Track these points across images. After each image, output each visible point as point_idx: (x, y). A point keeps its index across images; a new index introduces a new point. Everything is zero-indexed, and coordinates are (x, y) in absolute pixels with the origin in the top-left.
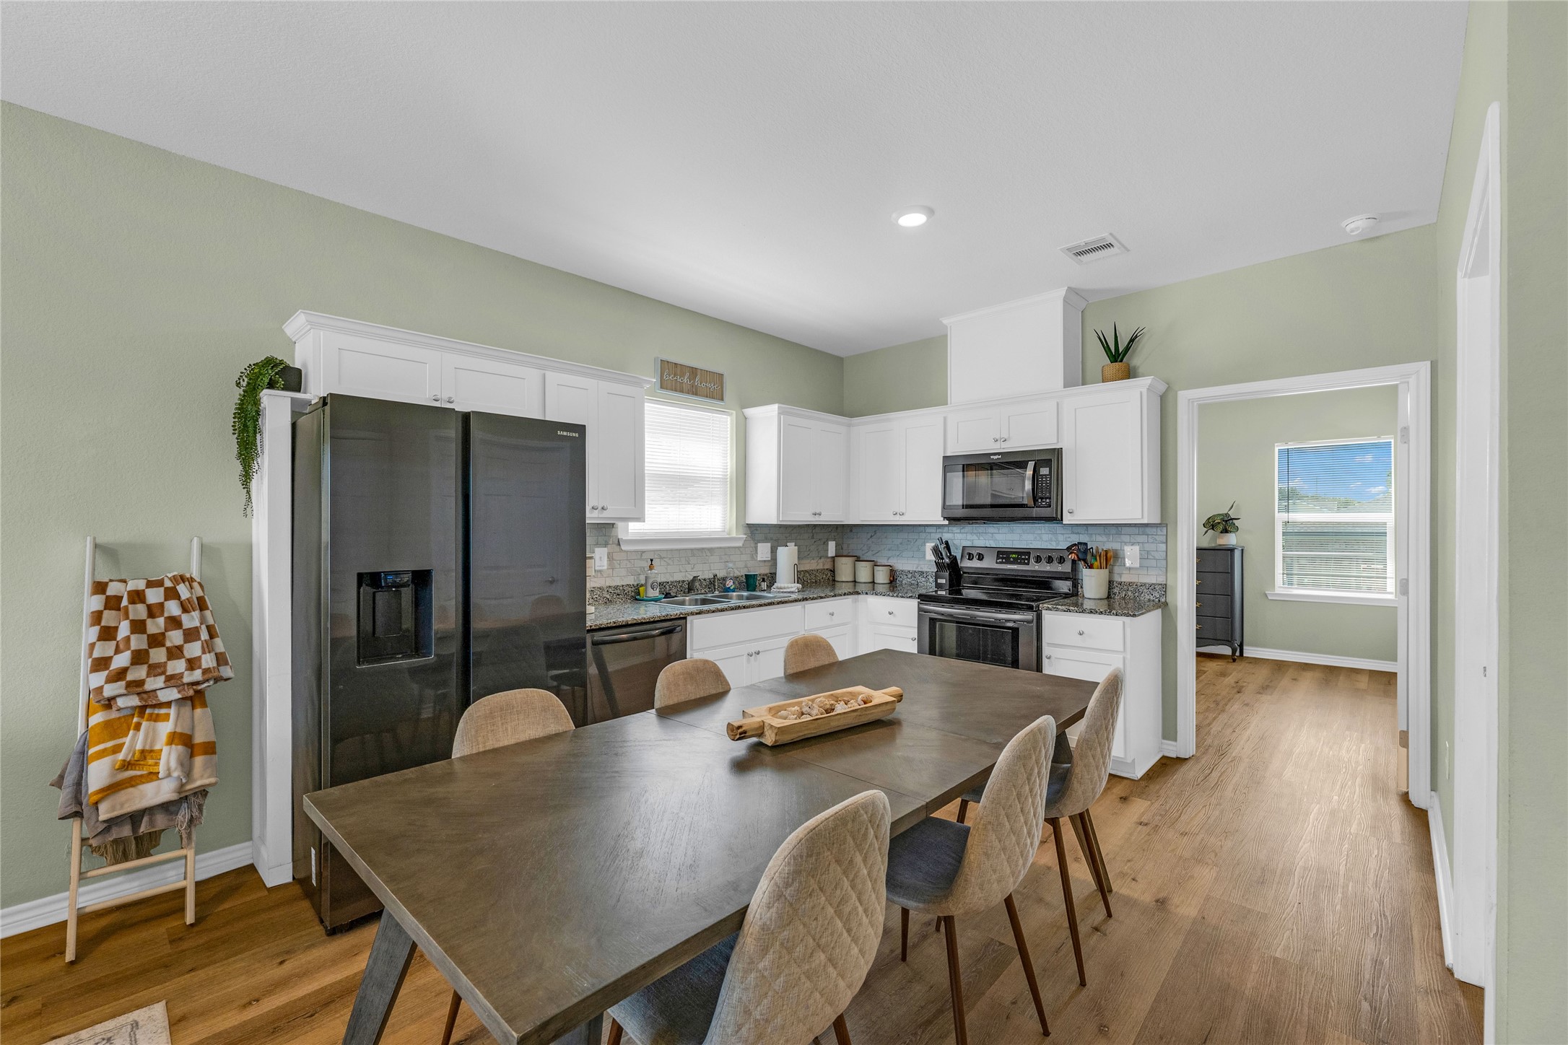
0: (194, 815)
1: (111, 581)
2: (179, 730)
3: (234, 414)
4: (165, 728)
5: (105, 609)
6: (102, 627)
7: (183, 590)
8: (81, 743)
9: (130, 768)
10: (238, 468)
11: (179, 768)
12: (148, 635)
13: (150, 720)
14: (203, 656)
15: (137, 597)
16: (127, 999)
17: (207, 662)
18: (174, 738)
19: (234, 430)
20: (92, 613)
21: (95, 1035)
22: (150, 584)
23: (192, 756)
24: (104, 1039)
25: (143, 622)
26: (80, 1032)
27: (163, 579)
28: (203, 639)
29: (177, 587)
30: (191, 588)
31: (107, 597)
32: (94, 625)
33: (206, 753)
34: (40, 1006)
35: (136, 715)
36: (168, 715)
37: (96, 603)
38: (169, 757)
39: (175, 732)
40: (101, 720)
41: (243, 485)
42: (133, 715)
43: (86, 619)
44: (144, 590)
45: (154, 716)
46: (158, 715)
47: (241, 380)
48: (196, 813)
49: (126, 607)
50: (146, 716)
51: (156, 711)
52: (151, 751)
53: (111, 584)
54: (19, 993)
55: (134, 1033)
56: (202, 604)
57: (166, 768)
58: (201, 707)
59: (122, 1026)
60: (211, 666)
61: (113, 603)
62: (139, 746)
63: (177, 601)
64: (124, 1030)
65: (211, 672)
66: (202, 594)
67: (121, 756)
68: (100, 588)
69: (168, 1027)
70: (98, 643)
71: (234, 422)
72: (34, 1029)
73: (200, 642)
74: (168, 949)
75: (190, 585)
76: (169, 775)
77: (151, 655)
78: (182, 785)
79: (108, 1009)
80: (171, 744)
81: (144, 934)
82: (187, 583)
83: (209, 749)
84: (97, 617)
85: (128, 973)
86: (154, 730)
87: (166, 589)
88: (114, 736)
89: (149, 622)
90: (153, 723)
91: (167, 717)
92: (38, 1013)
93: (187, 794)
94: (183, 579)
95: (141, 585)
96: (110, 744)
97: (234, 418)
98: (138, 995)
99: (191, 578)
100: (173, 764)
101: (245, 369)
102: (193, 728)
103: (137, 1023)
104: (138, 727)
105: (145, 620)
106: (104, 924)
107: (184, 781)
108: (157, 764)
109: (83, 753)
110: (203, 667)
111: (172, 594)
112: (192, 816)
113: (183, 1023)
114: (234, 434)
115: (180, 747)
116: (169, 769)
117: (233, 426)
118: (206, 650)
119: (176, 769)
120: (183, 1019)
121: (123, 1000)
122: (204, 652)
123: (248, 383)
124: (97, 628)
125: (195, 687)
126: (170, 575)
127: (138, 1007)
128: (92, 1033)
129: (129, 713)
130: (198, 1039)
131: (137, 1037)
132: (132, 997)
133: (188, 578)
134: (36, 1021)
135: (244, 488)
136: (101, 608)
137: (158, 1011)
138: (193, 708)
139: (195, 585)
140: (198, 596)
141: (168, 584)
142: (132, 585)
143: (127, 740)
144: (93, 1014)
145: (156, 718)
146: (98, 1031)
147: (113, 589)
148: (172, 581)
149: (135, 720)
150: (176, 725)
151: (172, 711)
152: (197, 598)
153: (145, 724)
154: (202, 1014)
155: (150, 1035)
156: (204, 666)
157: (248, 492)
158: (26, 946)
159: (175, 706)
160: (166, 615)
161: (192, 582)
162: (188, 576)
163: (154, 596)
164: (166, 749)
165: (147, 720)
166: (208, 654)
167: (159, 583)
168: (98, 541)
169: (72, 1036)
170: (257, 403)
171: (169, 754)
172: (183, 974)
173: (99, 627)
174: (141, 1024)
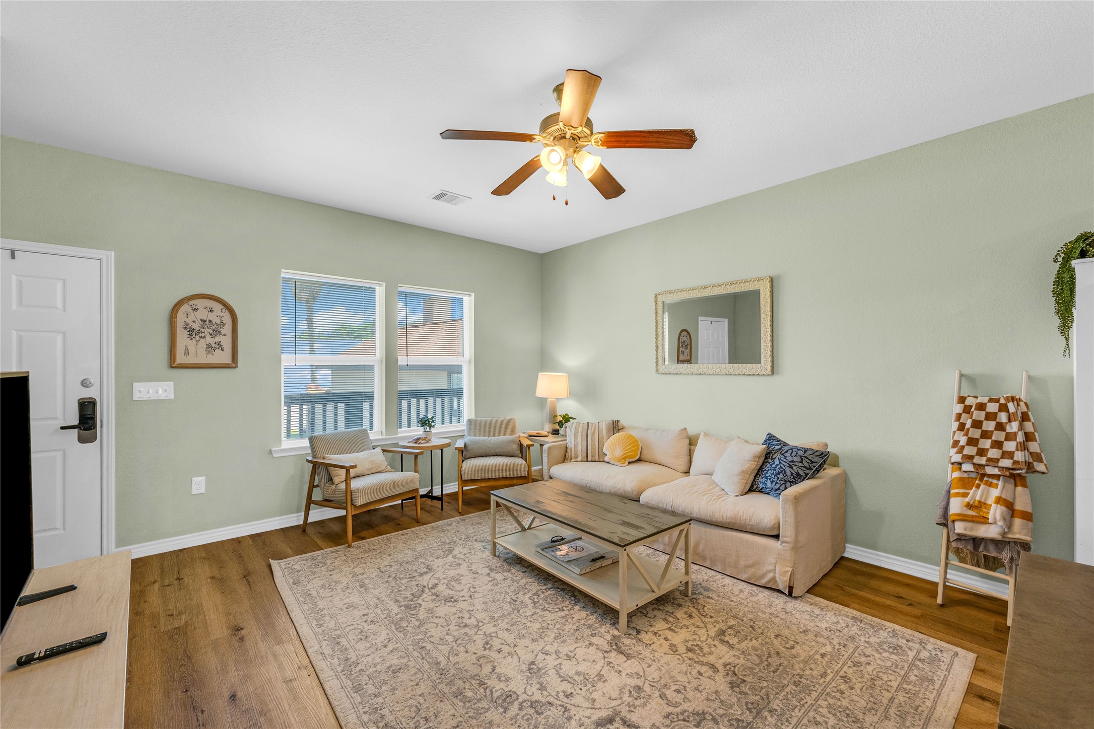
0: (1014, 556)
1: (969, 396)
2: (1003, 496)
3: (1054, 282)
4: (995, 493)
5: (963, 413)
6: (960, 423)
7: (1011, 407)
8: (949, 486)
9: (971, 509)
10: (1057, 321)
11: (1002, 521)
12: (982, 430)
13: (986, 485)
14: (1016, 452)
15: (981, 407)
16: (959, 640)
17: (1018, 457)
18: (999, 500)
19: (1053, 294)
20: (957, 414)
21: (936, 644)
22: (991, 400)
23: (1012, 516)
24: (939, 649)
25: (981, 422)
26: (930, 638)
27: (1000, 398)
28: (1018, 440)
29: (1008, 404)
30: (1018, 406)
31: (965, 405)
32: (956, 421)
33: (1023, 518)
34: (920, 615)
35: (978, 479)
36: (998, 485)
37: (959, 408)
38: (996, 512)
39: (1000, 497)
40: (958, 476)
41: (1062, 333)
42: (976, 479)
43: (954, 417)
44: (986, 403)
45: (989, 483)
46: (991, 483)
47: (1058, 257)
48: (1015, 556)
49: (973, 411)
50: (984, 481)
51: (990, 480)
52: (985, 504)
53: (968, 399)
54: (914, 603)
55: (954, 658)
56: (1025, 417)
57: (993, 517)
58: (1021, 486)
59: (950, 650)
60: (1020, 460)
61: (967, 410)
62: (978, 498)
63: (1007, 413)
64: (950, 652)
65: (1019, 464)
66: (1026, 411)
67: (967, 499)
68: (962, 400)
69: (973, 668)
70: (957, 432)
71: (1054, 288)
72: (913, 622)
73: (1016, 442)
74: (991, 631)
75: (1017, 404)
76: (995, 523)
77: (980, 442)
78: (1005, 533)
79: (948, 638)
80: (998, 504)
81: (982, 615)
82: (1015, 402)
83: (1027, 517)
84: (959, 416)
85: (964, 628)
86: (988, 492)
87: (1001, 405)
88: (964, 487)
89: (985, 423)
90: (988, 487)
91: (996, 486)
92: (918, 617)
93: (1010, 540)
94: (1013, 399)
95: (984, 400)
96: (961, 491)
97: (1053, 285)
98: (965, 642)
99: (1020, 399)
100: (998, 517)
101: (1062, 248)
102: (1014, 499)
103: (957, 655)
104: (978, 486)
105: (983, 421)
106: (964, 598)
107: (1006, 530)
108: (988, 513)
109: (949, 492)
110: (1014, 459)
111: (1003, 408)
112: (1012, 556)
113: (981, 673)
114: (1053, 297)
115: (1004, 508)
116: (995, 519)
117: (1052, 291)
118: (1019, 448)
119: (1000, 520)
120: (983, 671)
121: (956, 639)
122: (1017, 450)
123: (1063, 258)
124: (958, 423)
125: (1011, 471)
126: (1005, 396)
127: (963, 648)
128: (935, 642)
129: (974, 477)
130: (986, 687)
131: (955, 660)
132: (962, 641)
133: (1017, 399)
134: (916, 620)
135: (1062, 336)
136: (961, 411)
137: (972, 656)
138: (1016, 485)
139: (1022, 404)
140: (1023, 411)
141: (1002, 401)
142: (979, 400)
143: (971, 492)
144: (942, 635)
145: (990, 485)
146: (938, 643)
147: (969, 401)
148: (1005, 399)
149: (977, 482)
150: (1002, 492)
151: (1000, 483)
152: (1022, 413)
153: (982, 486)
154: (994, 677)
155: (961, 665)
156: (1016, 458)
157: (1067, 339)
158: (925, 586)
159: (1002, 481)
160: (998, 420)
161: (1020, 401)
162: (1017, 397)
163: (992, 408)
164: (994, 506)
165: (984, 484)
166: (1020, 452)
167: (997, 400)
168: (963, 372)
169: (926, 637)
170: (1072, 270)
171: (996, 509)
172: (995, 650)
173: (959, 423)
174: (959, 655)
